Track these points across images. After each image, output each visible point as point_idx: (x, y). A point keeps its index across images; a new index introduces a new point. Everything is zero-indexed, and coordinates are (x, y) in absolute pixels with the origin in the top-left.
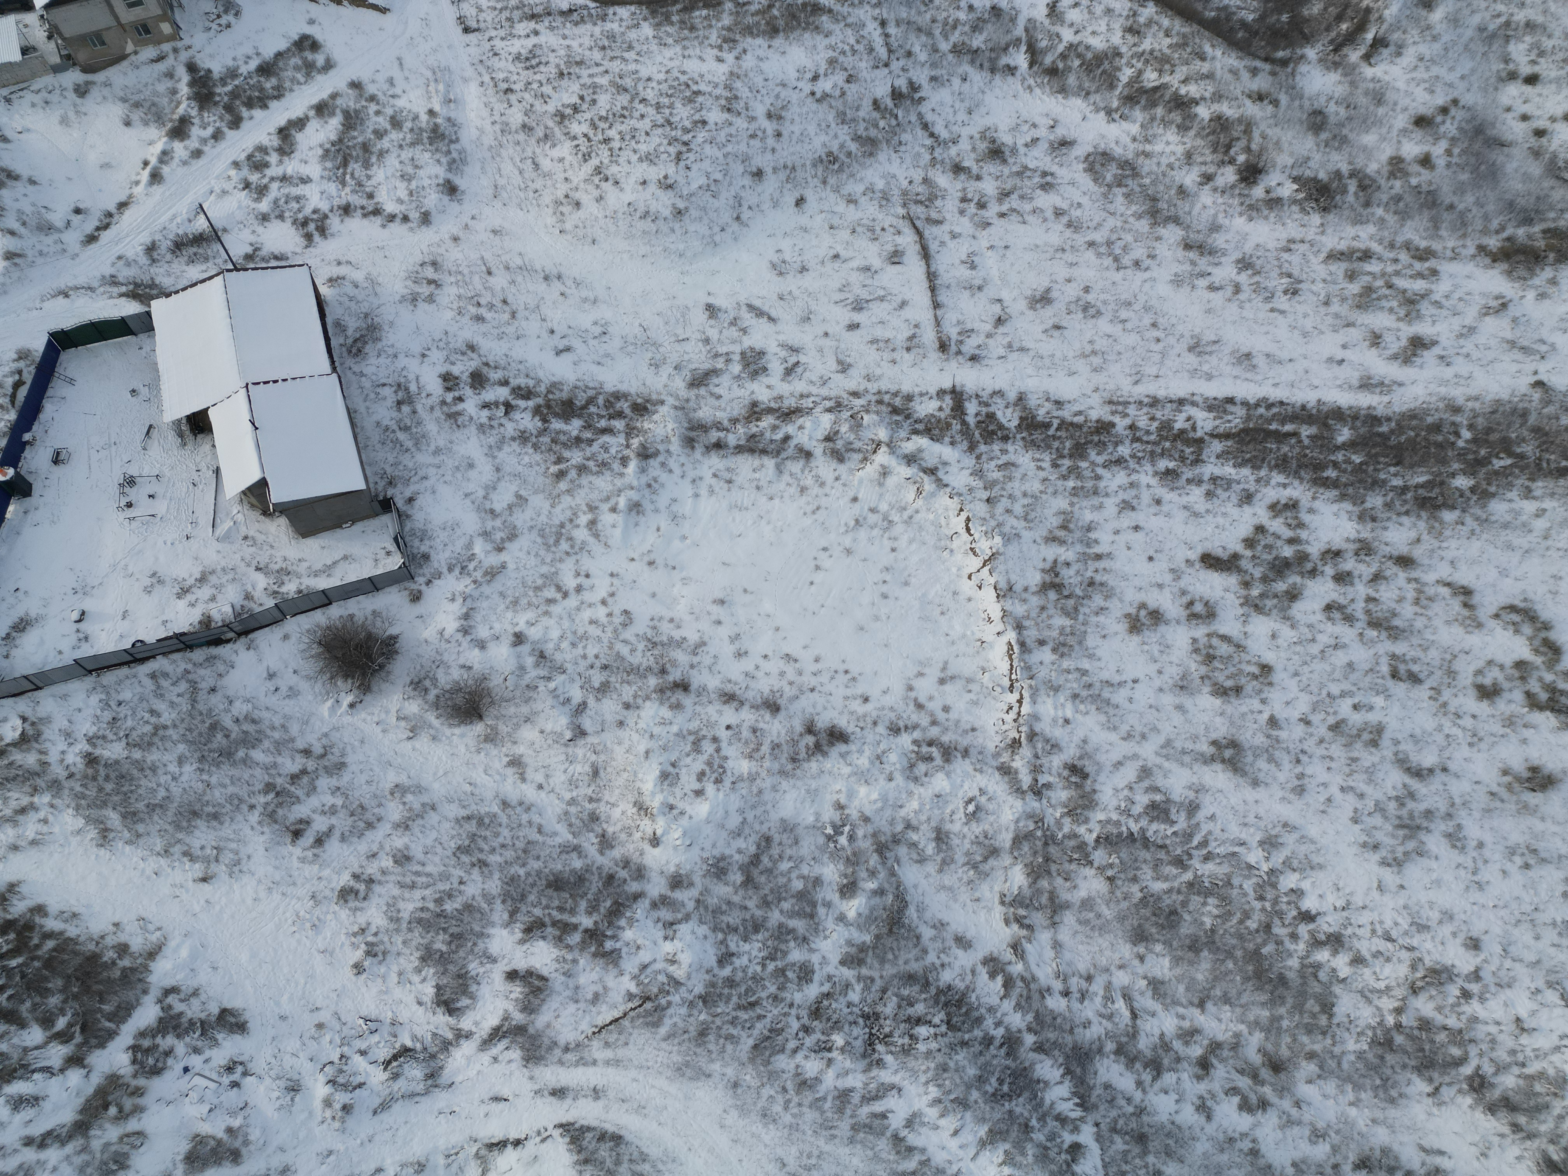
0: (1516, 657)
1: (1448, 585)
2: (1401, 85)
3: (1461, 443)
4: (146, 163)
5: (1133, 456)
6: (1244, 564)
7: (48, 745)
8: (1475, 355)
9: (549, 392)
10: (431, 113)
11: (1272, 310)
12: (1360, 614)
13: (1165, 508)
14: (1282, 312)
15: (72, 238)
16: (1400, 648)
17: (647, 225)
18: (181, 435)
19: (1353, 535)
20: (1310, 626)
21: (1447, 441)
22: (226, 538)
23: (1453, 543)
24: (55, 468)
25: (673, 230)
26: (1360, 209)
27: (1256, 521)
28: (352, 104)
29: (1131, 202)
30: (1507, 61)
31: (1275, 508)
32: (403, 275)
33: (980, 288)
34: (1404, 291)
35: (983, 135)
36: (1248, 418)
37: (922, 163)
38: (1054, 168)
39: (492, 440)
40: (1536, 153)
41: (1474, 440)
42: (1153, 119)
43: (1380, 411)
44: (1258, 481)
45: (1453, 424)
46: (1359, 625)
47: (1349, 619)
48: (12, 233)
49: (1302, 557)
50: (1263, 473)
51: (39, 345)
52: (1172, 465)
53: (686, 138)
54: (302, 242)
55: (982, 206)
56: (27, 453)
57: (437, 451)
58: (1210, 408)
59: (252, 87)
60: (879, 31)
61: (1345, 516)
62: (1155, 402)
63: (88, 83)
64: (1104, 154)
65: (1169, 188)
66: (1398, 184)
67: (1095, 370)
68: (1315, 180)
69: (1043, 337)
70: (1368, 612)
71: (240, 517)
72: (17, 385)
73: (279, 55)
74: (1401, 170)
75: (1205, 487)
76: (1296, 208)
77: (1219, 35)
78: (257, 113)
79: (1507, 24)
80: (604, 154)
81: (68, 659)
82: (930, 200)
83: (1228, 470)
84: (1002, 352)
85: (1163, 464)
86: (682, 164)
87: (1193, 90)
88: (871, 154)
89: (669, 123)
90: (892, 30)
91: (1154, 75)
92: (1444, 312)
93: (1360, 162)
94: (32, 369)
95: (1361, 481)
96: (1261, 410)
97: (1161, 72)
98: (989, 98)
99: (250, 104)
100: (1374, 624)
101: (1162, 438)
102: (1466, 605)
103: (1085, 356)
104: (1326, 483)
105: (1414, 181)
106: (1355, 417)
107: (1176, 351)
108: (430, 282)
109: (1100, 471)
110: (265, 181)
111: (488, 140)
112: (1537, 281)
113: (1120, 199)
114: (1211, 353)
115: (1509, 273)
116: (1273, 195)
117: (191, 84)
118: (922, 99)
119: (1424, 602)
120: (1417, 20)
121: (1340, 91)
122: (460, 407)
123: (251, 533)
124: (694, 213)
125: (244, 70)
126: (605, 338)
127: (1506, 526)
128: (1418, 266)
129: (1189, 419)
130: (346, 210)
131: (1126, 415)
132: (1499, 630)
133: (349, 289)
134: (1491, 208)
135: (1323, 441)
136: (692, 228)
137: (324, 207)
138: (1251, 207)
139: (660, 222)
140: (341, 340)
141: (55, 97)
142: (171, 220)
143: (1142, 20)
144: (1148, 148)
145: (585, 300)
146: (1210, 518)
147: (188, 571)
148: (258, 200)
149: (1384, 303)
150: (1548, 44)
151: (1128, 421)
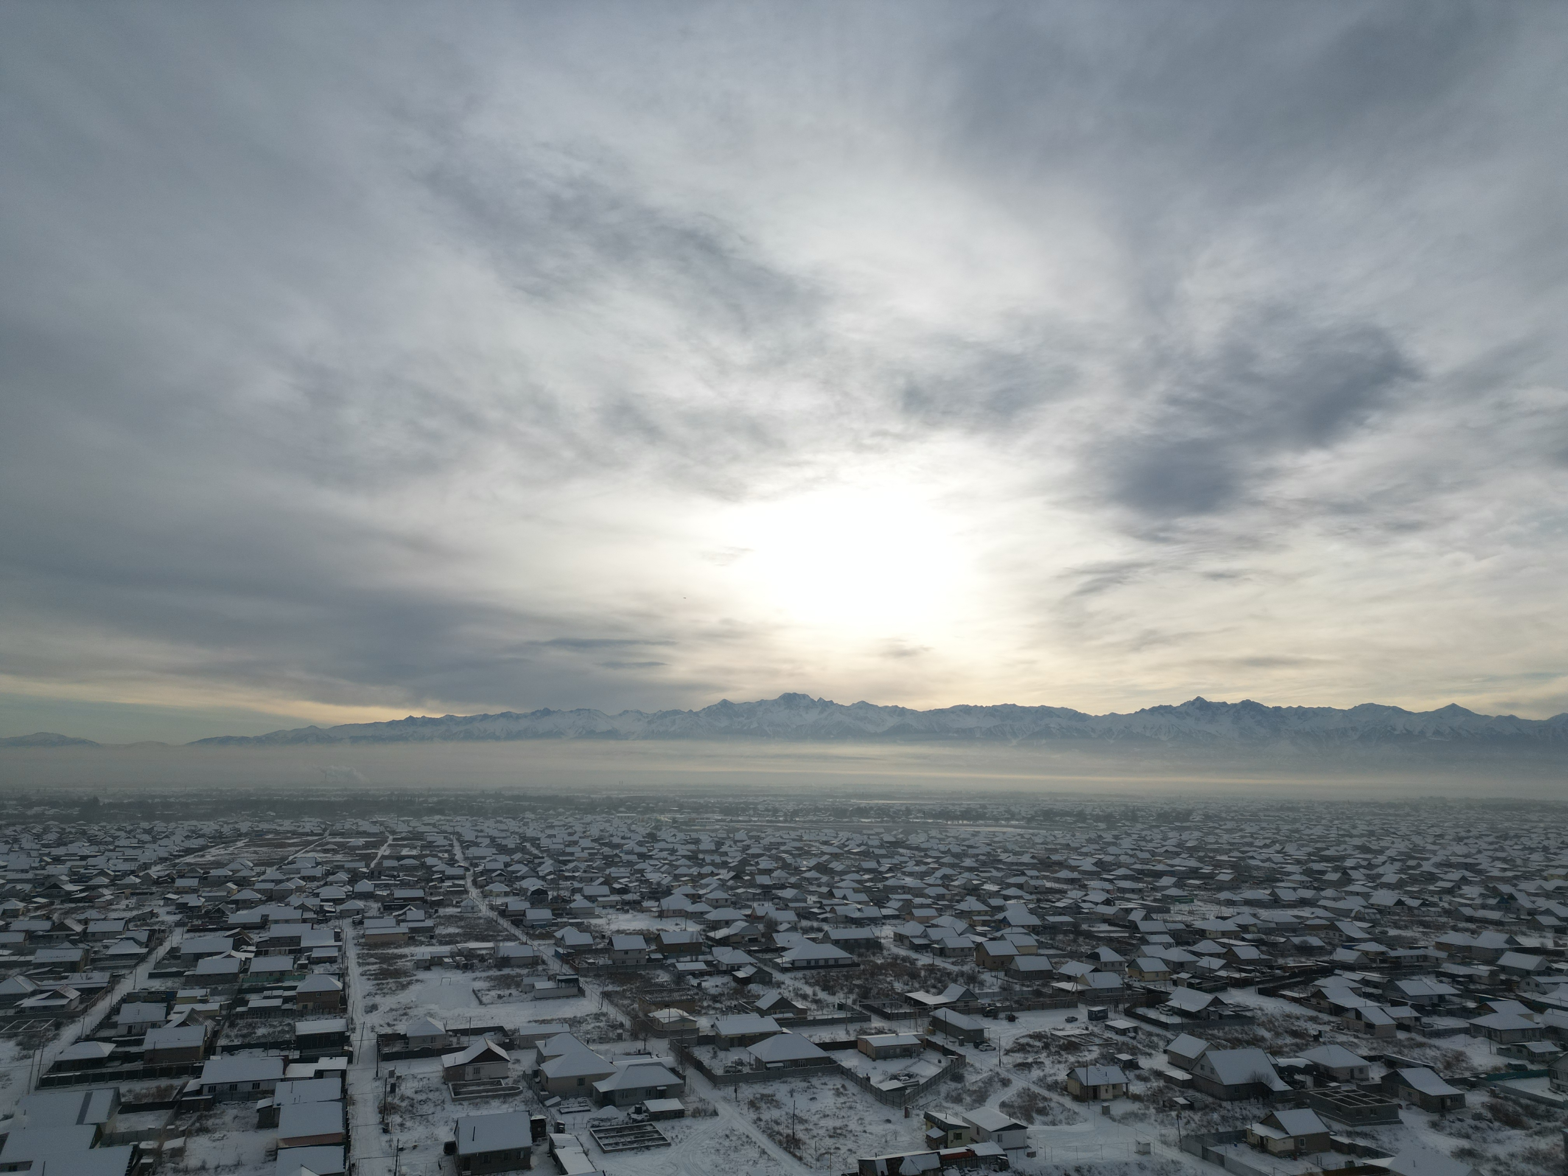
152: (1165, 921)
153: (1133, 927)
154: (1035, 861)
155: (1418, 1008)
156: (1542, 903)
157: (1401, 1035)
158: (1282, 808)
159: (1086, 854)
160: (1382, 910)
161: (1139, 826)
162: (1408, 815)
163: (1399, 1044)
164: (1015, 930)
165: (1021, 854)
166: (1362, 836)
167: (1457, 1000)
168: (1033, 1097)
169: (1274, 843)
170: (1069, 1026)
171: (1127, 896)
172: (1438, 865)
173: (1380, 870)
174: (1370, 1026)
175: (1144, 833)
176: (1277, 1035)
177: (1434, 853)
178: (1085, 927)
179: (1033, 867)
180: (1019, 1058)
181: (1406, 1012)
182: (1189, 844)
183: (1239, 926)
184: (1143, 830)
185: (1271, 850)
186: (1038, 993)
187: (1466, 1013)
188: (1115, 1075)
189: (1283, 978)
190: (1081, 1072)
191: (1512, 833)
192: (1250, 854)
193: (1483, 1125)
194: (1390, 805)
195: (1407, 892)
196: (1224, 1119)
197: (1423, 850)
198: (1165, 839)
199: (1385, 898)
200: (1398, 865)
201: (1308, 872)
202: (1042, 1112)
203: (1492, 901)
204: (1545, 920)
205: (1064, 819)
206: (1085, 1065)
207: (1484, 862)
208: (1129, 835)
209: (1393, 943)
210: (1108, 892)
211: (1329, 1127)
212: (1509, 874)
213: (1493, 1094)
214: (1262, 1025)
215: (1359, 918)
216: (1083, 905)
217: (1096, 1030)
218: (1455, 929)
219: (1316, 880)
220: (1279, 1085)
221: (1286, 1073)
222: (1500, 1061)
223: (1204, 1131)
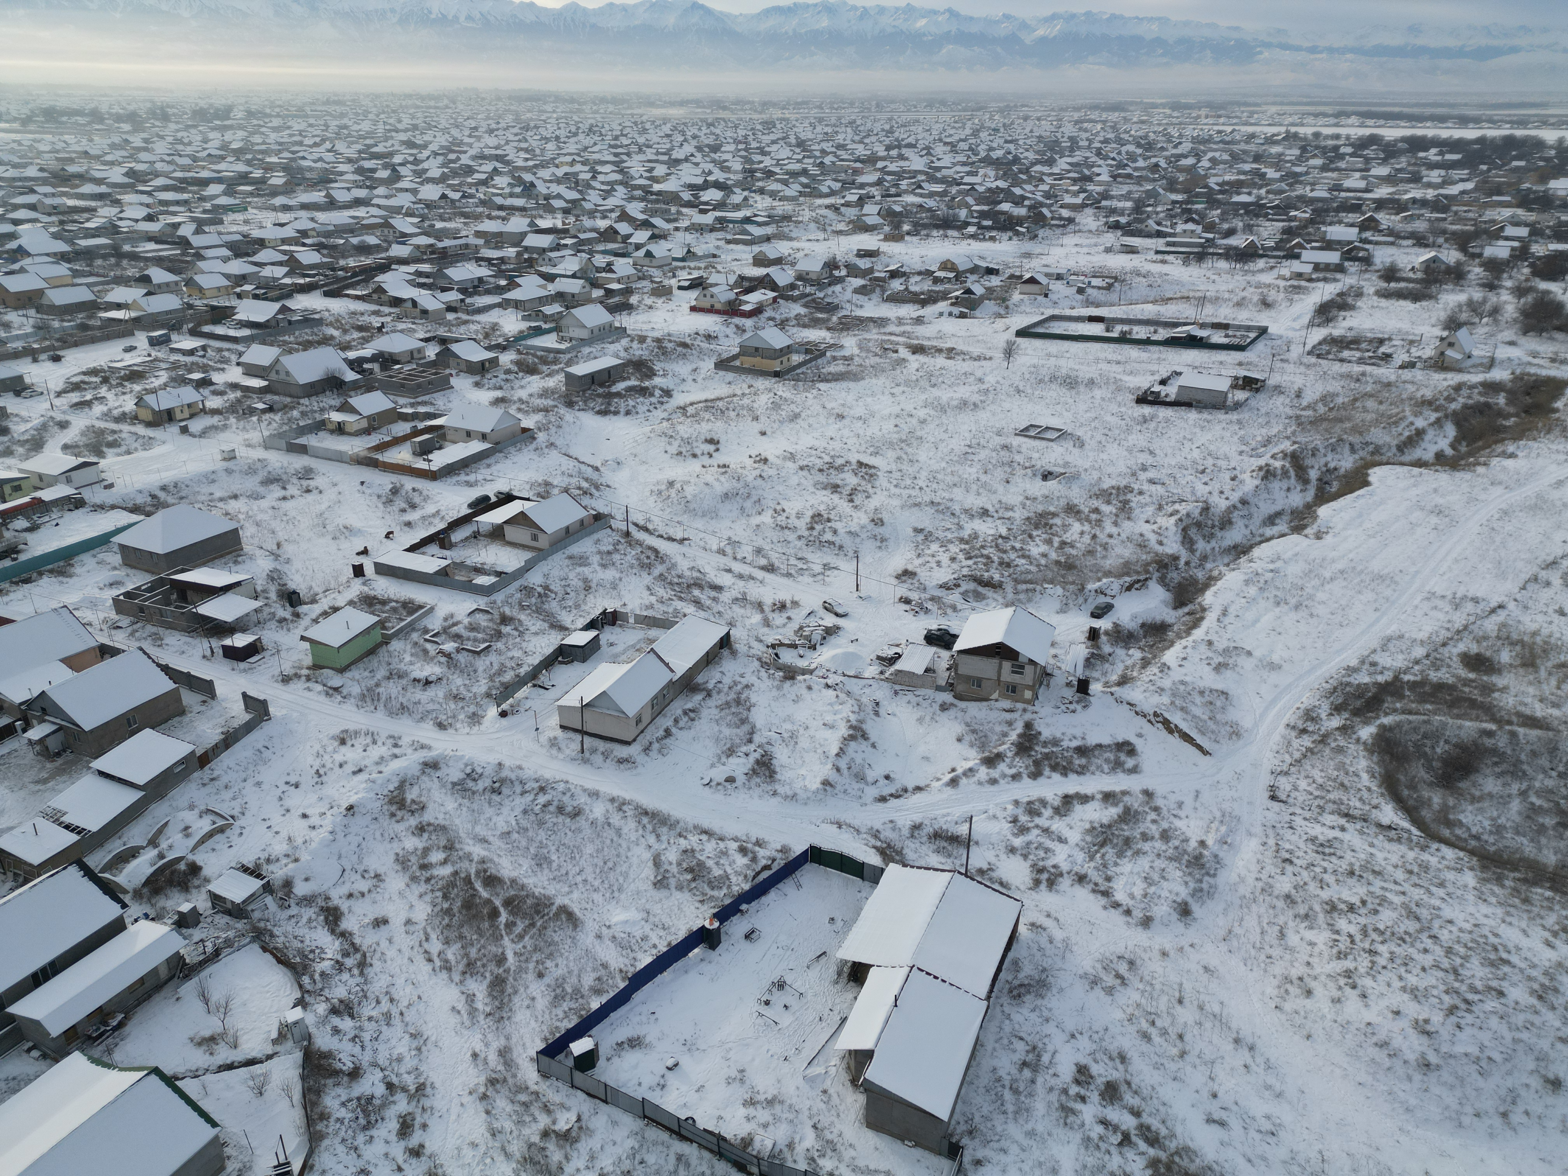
4: (953, 770)
7: (575, 1154)
9: (1177, 1153)
10: (1202, 843)
15: (872, 792)
17: (1381, 1056)
18: (839, 974)
22: (810, 1080)
24: (743, 940)
25: (1410, 1079)
28: (1136, 805)
32: (1097, 956)
39: (1090, 1161)
48: (838, 770)
51: (799, 848)
53: (1470, 996)
54: (1029, 882)
56: (734, 919)
57: (1031, 1134)
59: (1063, 757)
63: (952, 705)
71: (833, 1071)
72: (766, 868)
73: (1100, 746)
78: (1056, 776)
80: (1363, 963)
81: (639, 1094)
86: (1453, 1019)
89: (1456, 972)
94: (782, 863)
99: (1054, 768)
108: (1118, 976)
110: (1030, 825)
111: (1243, 890)
117: (1020, 736)
122: (1078, 1106)
123: (831, 1091)
124: (1446, 1075)
125: (1065, 744)
126: (1270, 1139)
130: (1081, 879)
133: (1043, 941)
136: (1436, 1090)
137: (1065, 867)
139: (1398, 1063)
140: (1010, 978)
141: (925, 704)
142: (944, 816)
145: (1268, 1087)
147: (765, 1086)
148: (1016, 835)
152: (220, 233)
153: (184, 243)
154: (46, 174)
155: (463, 291)
156: (555, 189)
157: (450, 316)
158: (328, 102)
159: (112, 163)
160: (429, 205)
161: (173, 126)
162: (447, 107)
163: (449, 324)
164: (38, 259)
165: (24, 166)
166: (406, 130)
167: (492, 280)
168: (102, 432)
169: (323, 141)
170: (127, 356)
171: (172, 209)
172: (474, 158)
173: (425, 165)
174: (425, 312)
175: (179, 135)
176: (345, 331)
177: (470, 145)
178: (127, 248)
179: (45, 182)
180: (75, 397)
181: (453, 296)
182: (234, 146)
183: (298, 231)
184: (178, 131)
185: (322, 149)
186: (84, 327)
187: (499, 290)
188: (189, 395)
189: (346, 278)
190: (150, 399)
191: (532, 124)
192: (301, 154)
193: (512, 377)
194: (431, 97)
195: (449, 186)
196: (303, 414)
197: (461, 143)
198: (206, 141)
199: (430, 192)
200: (440, 159)
201: (360, 171)
202: (113, 444)
203: (518, 190)
204: (557, 204)
205: (73, 119)
206: (154, 391)
207: (510, 152)
208: (162, 137)
209: (439, 235)
210: (148, 206)
211: (395, 403)
212: (531, 163)
213: (519, 352)
214: (331, 324)
215: (410, 214)
216: (119, 223)
217: (160, 355)
218: (490, 217)
219: (368, 179)
220: (351, 376)
221: (355, 365)
222: (524, 326)
223: (285, 428)
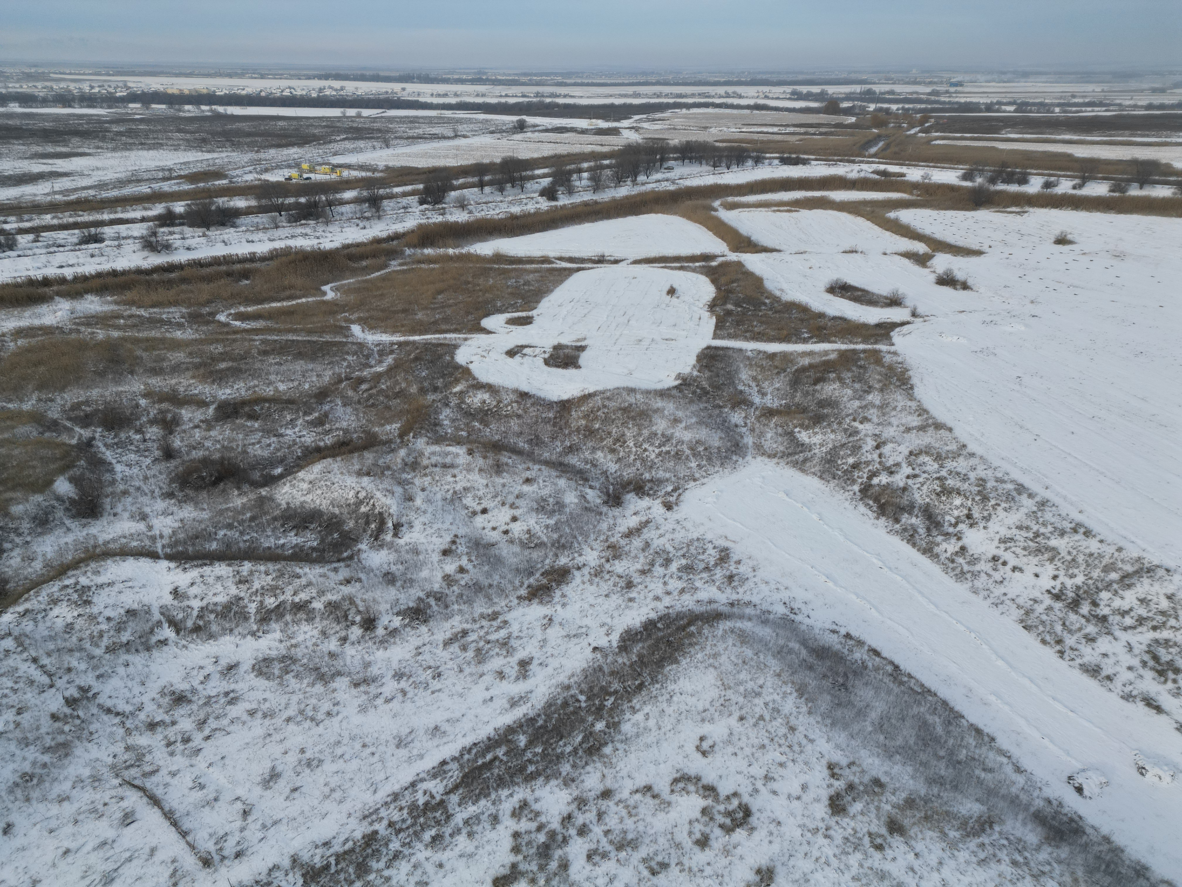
0: (699, 809)
1: (637, 791)
2: (423, 540)
3: (583, 705)
5: (404, 845)
6: (523, 867)
8: (555, 652)
11: (433, 693)
12: (609, 848)
13: (448, 867)
14: (439, 690)
16: (644, 851)
19: (569, 799)
20: (588, 879)
21: (576, 707)
23: (621, 765)
26: (445, 611)
27: (510, 831)
29: (302, 679)
30: (467, 508)
31: (516, 814)
33: (216, 799)
34: (498, 640)
35: (162, 694)
36: (462, 767)
37: (118, 738)
38: (233, 686)
40: (511, 542)
41: (589, 698)
42: (287, 624)
43: (531, 714)
44: (494, 803)
45: (572, 696)
46: (612, 855)
47: (605, 855)
49: (552, 835)
50: (493, 796)
52: (433, 832)
55: (186, 740)
58: (434, 776)
60: (33, 666)
61: (557, 790)
62: (396, 796)
64: (265, 660)
65: (322, 657)
66: (455, 588)
67: (341, 802)
68: (409, 608)
69: (288, 803)
70: (611, 842)
74: (452, 581)
75: (464, 831)
76: (408, 629)
77: (301, 560)
79: (455, 492)
82: (138, 760)
83: (472, 809)
84: (260, 835)
85: (427, 836)
87: (303, 596)
88: (67, 755)
90: (45, 661)
91: (273, 599)
92: (525, 640)
93: (428, 587)
95: (550, 762)
96: (466, 757)
97: (275, 596)
98: (154, 667)
100: (620, 847)
101: (415, 818)
102: (654, 797)
103: (326, 797)
104: (531, 778)
105: (463, 583)
106: (521, 726)
107: (389, 753)
109: (386, 873)
112: (556, 600)
113: (293, 681)
114: (412, 741)
115: (541, 602)
116: (390, 629)
118: (95, 695)
119: (634, 812)
120: (410, 508)
121: (392, 557)
127: (638, 735)
128: (495, 623)
129: (425, 793)
131: (382, 818)
132: (679, 799)
134: (509, 576)
135: (514, 752)
138: (381, 642)
143: (245, 573)
144: (293, 641)
146: (481, 851)
149: (491, 653)
150: (480, 493)
151: (385, 822)
